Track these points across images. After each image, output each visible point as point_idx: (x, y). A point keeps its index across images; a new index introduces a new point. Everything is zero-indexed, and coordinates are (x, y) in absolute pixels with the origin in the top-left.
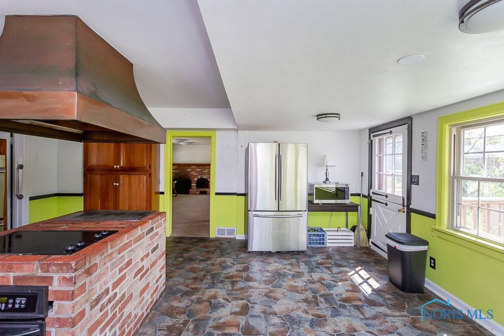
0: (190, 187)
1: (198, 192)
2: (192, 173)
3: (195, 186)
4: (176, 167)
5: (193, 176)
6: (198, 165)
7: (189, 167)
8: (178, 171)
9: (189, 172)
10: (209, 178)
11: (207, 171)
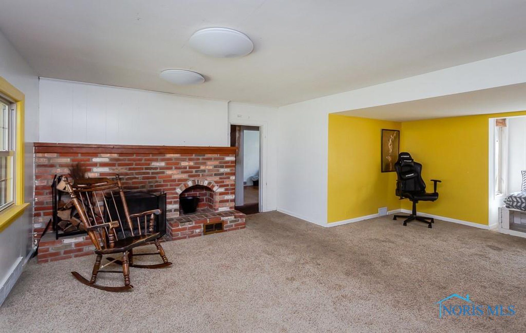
2: (169, 172)
3: (175, 211)
5: (174, 180)
7: (160, 157)
8: (122, 170)
9: (158, 170)
10: (215, 184)
11: (210, 166)
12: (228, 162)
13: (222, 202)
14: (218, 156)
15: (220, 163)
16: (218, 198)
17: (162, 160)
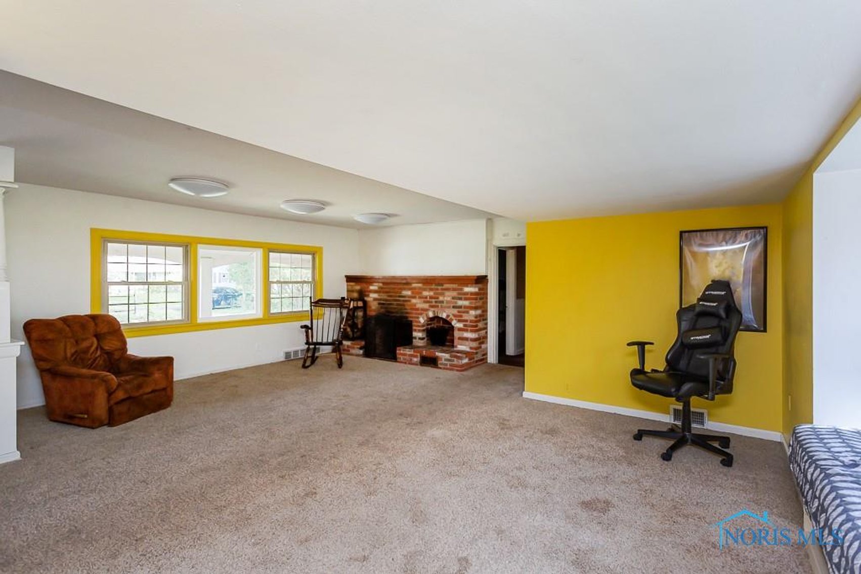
0: (408, 341)
1: (416, 356)
2: (414, 301)
3: (420, 339)
4: (380, 285)
5: (417, 309)
6: (428, 281)
7: (407, 287)
8: (384, 296)
9: (407, 299)
10: (453, 318)
11: (447, 297)
12: (467, 294)
13: (460, 338)
15: (459, 294)
16: (457, 334)
17: (410, 289)
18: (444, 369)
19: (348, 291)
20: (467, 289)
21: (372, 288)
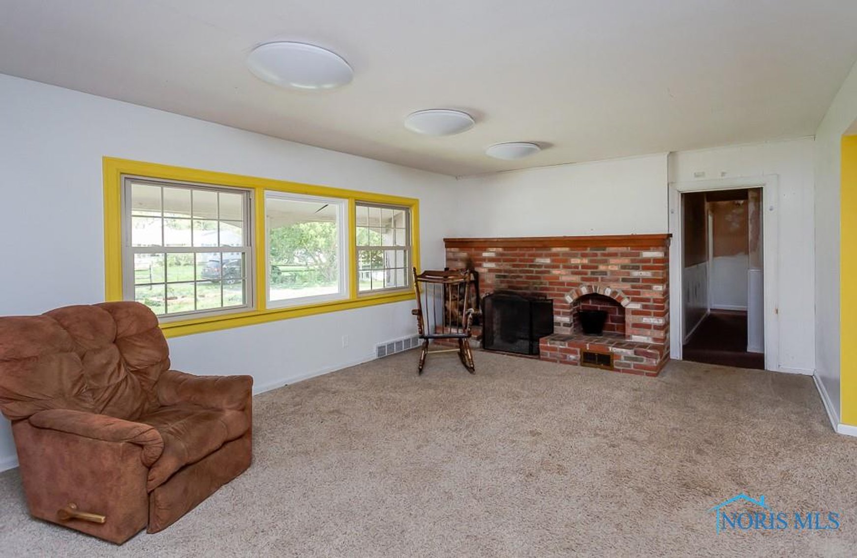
0: (548, 328)
1: (575, 353)
2: (555, 272)
3: (566, 325)
4: (500, 250)
5: (562, 284)
6: (577, 243)
7: (544, 252)
8: (507, 266)
9: (543, 269)
10: (623, 295)
11: (613, 266)
12: (647, 260)
13: (636, 325)
14: (628, 249)
15: (633, 261)
16: (630, 319)
17: (547, 256)
18: (624, 371)
19: (448, 260)
20: (647, 254)
21: (485, 254)
